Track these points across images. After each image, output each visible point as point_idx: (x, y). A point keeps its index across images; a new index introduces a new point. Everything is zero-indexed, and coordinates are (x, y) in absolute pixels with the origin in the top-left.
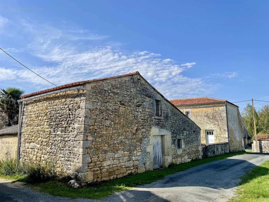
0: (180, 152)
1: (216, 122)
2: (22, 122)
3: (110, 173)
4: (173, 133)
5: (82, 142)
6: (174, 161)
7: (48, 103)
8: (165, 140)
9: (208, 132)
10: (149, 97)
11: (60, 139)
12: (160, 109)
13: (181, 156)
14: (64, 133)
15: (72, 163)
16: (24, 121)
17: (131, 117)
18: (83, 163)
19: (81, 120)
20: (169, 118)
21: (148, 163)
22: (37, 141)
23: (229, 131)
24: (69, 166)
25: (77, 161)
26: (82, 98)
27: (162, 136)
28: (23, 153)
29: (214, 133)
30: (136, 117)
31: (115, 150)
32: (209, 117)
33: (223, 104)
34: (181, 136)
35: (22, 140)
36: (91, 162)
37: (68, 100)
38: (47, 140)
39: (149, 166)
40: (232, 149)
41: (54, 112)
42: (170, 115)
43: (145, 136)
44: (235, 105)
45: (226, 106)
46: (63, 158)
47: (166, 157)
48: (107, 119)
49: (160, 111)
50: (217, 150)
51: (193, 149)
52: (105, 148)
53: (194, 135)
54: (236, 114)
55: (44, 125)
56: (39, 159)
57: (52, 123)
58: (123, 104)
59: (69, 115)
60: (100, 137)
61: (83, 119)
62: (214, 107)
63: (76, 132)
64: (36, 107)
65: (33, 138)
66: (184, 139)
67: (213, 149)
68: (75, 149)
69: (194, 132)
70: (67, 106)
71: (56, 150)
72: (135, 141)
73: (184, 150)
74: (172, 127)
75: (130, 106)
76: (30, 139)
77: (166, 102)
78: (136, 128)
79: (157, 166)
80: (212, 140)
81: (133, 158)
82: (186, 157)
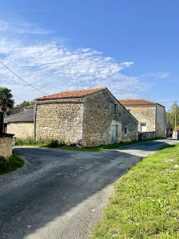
0: (126, 135)
1: (148, 118)
2: (36, 115)
3: (93, 143)
4: (122, 124)
5: (82, 127)
6: (122, 141)
7: (57, 105)
8: (118, 128)
9: (142, 124)
10: (112, 103)
11: (67, 125)
12: (116, 109)
13: (126, 138)
14: (69, 122)
15: (75, 137)
16: (37, 114)
17: (102, 114)
18: (82, 137)
19: (81, 116)
20: (121, 115)
21: (109, 140)
22: (50, 126)
23: (157, 124)
24: (74, 139)
25: (79, 136)
26: (81, 104)
27: (116, 126)
28: (38, 133)
29: (146, 125)
30: (104, 114)
31: (95, 132)
32: (144, 114)
33: (155, 105)
34: (127, 126)
35: (37, 125)
36: (85, 137)
37: (72, 104)
38: (58, 125)
39: (110, 142)
40: (157, 136)
41: (62, 111)
42: (122, 113)
43: (109, 126)
44: (162, 106)
45: (156, 106)
46: (70, 135)
47: (118, 138)
48: (92, 116)
49: (116, 111)
50: (148, 136)
51: (133, 134)
52: (91, 131)
53: (134, 126)
54: (163, 112)
55: (55, 117)
56: (52, 136)
57: (61, 117)
58: (99, 107)
59: (73, 113)
60: (89, 125)
61: (82, 115)
62: (148, 107)
63: (78, 122)
64: (47, 107)
65: (47, 124)
66: (128, 128)
67: (145, 135)
68: (77, 130)
69: (135, 124)
70: (71, 108)
71: (64, 131)
72: (104, 128)
73: (128, 135)
74: (122, 120)
75: (102, 108)
76: (44, 125)
77: (120, 105)
78: (104, 121)
79: (113, 143)
80: (144, 129)
81: (103, 137)
82: (129, 139)
